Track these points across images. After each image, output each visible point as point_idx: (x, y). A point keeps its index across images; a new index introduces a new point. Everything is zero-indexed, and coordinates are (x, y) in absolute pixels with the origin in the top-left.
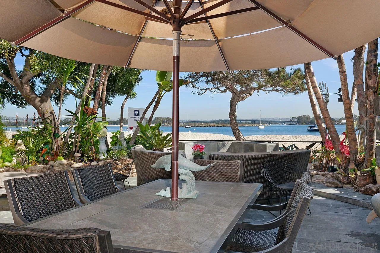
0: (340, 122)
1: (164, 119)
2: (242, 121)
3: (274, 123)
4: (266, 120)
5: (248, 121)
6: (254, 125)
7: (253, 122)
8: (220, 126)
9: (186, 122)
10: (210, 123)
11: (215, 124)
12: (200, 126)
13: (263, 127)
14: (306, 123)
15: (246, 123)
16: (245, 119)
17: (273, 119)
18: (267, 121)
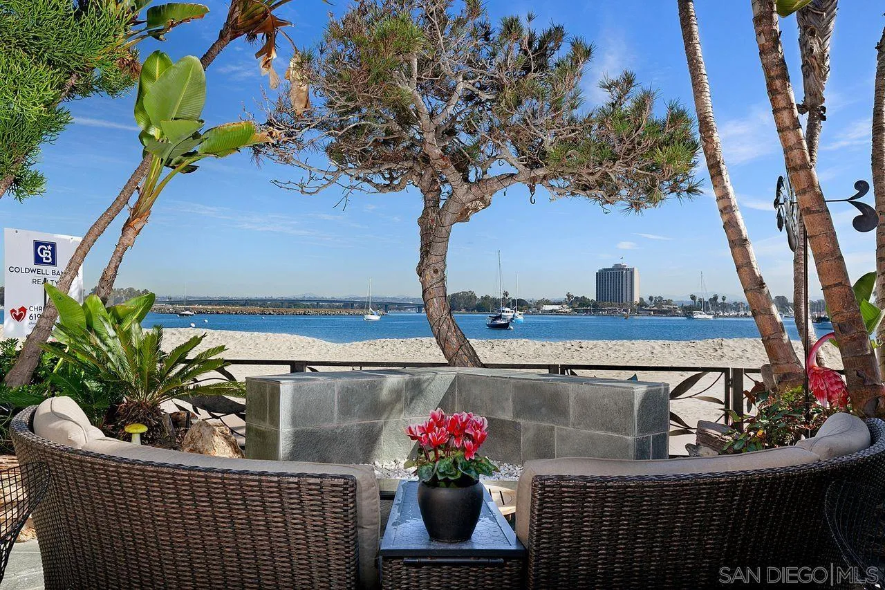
0: (539, 309)
1: (119, 293)
2: (322, 301)
3: (396, 309)
4: (378, 301)
5: (334, 301)
6: (352, 312)
7: (348, 304)
8: (270, 314)
9: (180, 302)
10: (241, 305)
11: (257, 309)
12: (218, 313)
14: (467, 310)
15: (331, 307)
16: (328, 296)
17: (394, 298)
18: (381, 304)
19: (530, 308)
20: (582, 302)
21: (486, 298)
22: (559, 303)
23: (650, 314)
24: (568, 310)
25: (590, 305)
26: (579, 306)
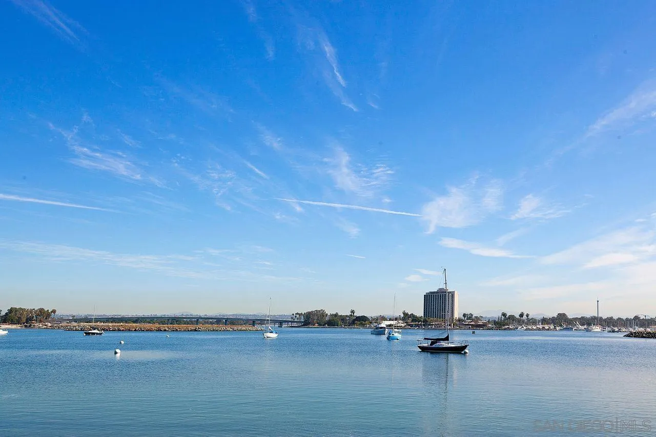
8: (165, 330)
11: (151, 326)
12: (119, 330)
13: (274, 335)
14: (320, 325)
19: (371, 323)
20: (415, 318)
21: (336, 315)
22: (396, 319)
23: (470, 328)
24: (402, 325)
25: (421, 321)
26: (412, 321)
